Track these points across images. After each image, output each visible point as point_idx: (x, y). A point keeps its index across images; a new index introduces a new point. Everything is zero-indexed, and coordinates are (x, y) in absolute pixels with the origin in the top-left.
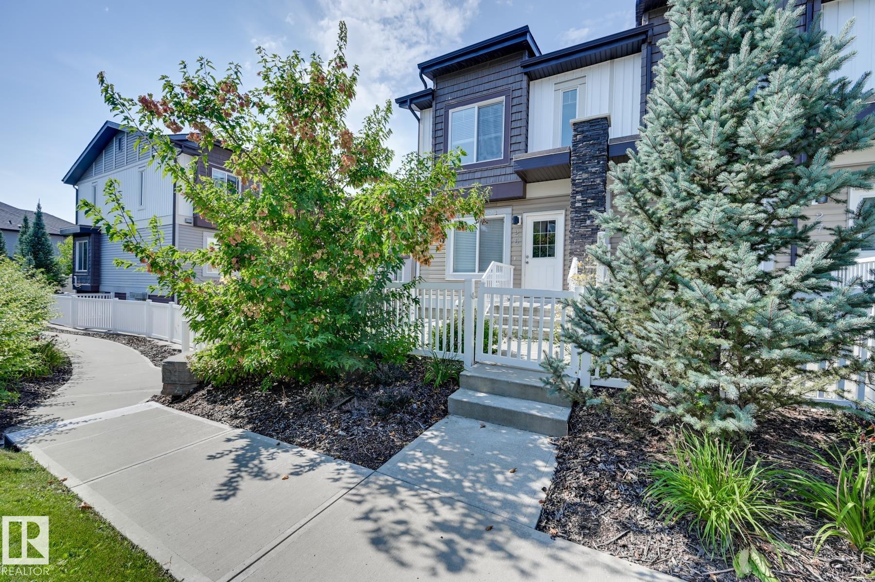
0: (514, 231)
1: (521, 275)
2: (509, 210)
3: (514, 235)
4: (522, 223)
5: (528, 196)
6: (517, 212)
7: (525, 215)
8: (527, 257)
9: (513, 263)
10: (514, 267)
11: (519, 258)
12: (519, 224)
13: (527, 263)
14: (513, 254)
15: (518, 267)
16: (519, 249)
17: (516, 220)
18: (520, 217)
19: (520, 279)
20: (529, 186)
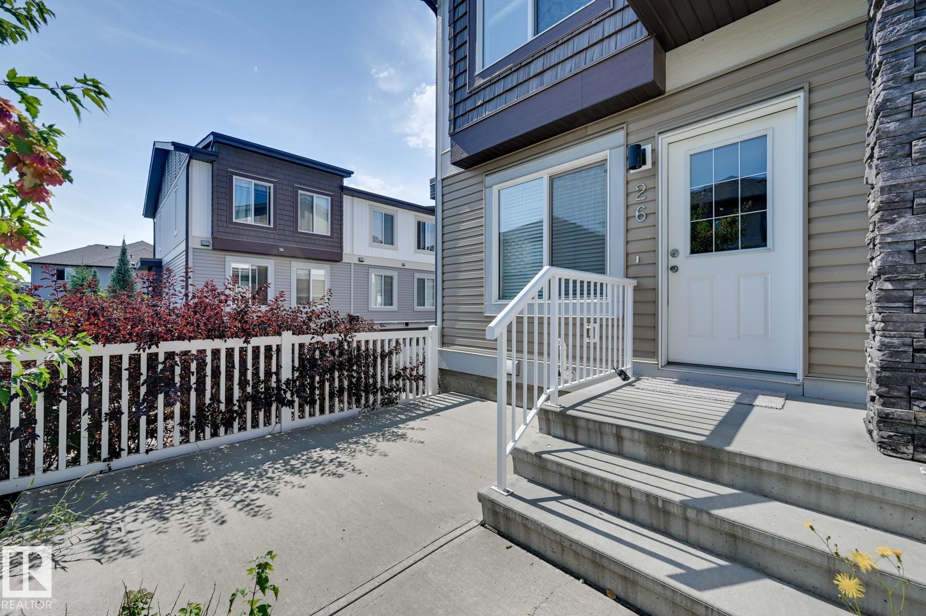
0: (633, 187)
1: (655, 302)
2: (618, 137)
3: (633, 199)
4: (654, 163)
5: (672, 84)
6: (642, 136)
7: (663, 140)
8: (674, 254)
9: (632, 271)
10: (634, 282)
11: (648, 258)
12: (648, 165)
13: (674, 269)
14: (632, 247)
15: (648, 283)
16: (648, 233)
17: (636, 157)
18: (648, 148)
19: (655, 315)
20: (673, 58)
